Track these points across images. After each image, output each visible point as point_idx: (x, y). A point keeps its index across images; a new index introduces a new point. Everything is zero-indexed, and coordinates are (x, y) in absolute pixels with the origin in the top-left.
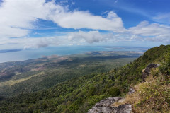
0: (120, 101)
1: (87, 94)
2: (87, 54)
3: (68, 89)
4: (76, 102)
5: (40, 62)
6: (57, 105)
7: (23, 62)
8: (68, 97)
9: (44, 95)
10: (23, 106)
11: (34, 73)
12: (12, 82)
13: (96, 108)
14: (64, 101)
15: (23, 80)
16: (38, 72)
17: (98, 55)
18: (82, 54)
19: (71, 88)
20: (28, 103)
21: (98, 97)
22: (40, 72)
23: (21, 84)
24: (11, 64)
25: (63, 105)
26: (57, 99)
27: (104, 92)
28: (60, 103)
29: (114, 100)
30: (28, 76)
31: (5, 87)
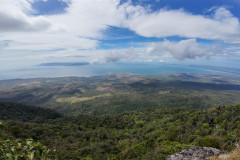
0: (221, 156)
1: (163, 136)
4: (144, 142)
5: (106, 81)
6: (119, 139)
7: (88, 79)
8: (135, 133)
9: (106, 122)
10: (80, 129)
11: (99, 93)
12: (74, 100)
13: (181, 156)
14: (128, 137)
15: (86, 99)
17: (191, 80)
18: (165, 75)
19: (142, 122)
20: (86, 127)
22: (105, 93)
23: (83, 103)
24: (75, 79)
25: (126, 141)
26: (120, 132)
27: (192, 141)
28: (123, 137)
29: (212, 153)
30: (92, 95)
31: (66, 103)
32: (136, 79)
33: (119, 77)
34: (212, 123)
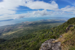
0: (55, 41)
1: (41, 38)
2: (41, 21)
3: (33, 36)
5: (21, 25)
6: (28, 42)
7: (14, 25)
8: (33, 39)
9: (23, 38)
10: (14, 43)
11: (19, 29)
12: (10, 33)
13: (45, 43)
14: (31, 41)
15: (14, 32)
16: (20, 29)
17: (46, 21)
19: (34, 35)
20: (16, 42)
21: (46, 39)
23: (14, 34)
24: (9, 26)
26: (28, 40)
28: (29, 42)
29: (53, 40)
30: (16, 30)
31: (7, 35)
32: (30, 23)
33: (25, 23)
34: (53, 32)
